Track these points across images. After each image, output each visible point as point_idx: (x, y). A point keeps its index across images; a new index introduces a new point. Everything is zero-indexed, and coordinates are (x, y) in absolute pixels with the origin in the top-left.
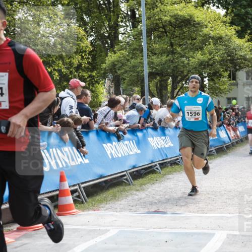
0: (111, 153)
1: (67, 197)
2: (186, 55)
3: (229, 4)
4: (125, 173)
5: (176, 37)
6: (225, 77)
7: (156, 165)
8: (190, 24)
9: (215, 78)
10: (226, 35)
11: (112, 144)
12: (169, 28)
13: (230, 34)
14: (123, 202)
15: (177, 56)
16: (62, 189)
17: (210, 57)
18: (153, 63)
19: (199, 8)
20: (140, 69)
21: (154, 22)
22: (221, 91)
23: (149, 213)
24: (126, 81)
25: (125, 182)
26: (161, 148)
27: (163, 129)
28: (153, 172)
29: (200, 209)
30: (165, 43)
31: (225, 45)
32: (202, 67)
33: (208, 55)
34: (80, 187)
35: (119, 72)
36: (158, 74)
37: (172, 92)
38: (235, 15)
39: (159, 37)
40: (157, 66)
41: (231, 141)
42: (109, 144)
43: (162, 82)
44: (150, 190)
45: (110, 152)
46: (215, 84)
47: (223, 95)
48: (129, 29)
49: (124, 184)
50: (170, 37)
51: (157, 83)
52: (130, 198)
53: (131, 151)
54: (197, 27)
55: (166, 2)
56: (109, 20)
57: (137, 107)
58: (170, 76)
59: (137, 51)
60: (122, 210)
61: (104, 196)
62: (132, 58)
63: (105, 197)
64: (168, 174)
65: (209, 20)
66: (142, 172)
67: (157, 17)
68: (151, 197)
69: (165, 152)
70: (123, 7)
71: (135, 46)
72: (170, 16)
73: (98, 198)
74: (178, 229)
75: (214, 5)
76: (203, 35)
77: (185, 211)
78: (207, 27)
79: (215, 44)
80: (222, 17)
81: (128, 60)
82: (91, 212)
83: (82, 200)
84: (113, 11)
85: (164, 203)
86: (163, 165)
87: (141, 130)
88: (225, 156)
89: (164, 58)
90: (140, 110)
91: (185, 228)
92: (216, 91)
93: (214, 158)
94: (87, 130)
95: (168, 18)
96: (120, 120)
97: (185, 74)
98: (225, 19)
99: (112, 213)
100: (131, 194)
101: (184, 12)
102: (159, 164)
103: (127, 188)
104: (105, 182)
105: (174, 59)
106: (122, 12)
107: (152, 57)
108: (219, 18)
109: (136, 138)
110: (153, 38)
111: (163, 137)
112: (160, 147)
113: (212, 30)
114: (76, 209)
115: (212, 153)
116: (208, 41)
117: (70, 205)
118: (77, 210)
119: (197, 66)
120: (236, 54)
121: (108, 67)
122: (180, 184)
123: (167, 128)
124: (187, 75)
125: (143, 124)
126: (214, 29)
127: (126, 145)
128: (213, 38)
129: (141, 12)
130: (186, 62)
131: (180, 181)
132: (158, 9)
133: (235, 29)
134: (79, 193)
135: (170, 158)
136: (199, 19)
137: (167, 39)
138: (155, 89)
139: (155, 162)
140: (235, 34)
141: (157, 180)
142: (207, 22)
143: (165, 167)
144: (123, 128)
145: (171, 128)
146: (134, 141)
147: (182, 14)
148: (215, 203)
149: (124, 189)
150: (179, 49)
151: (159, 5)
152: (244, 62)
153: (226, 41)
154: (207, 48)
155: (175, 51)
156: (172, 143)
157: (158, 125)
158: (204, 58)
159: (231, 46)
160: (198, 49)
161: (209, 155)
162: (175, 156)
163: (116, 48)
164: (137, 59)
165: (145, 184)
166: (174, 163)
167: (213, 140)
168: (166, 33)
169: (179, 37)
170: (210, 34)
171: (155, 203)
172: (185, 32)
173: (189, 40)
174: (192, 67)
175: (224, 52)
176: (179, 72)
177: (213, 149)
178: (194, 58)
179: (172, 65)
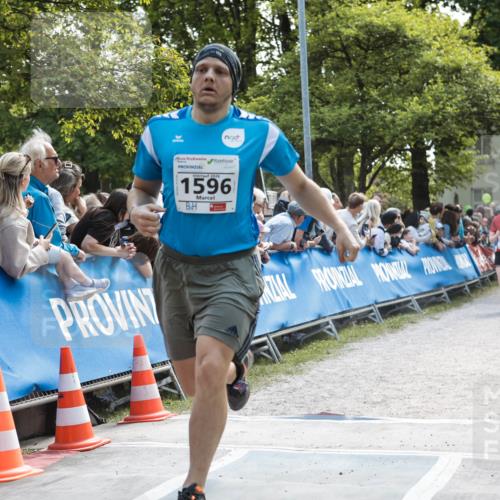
1: (148, 386)
2: (389, 104)
4: (265, 339)
5: (370, 68)
6: (470, 147)
7: (328, 323)
8: (396, 42)
10: (469, 65)
12: (355, 51)
13: (477, 62)
15: (370, 106)
16: (138, 369)
17: (436, 108)
18: (323, 121)
19: (414, 10)
20: (296, 133)
21: (326, 39)
22: (461, 176)
23: (310, 417)
25: (264, 357)
26: (338, 289)
28: (322, 336)
29: (411, 410)
30: (348, 81)
31: (466, 84)
32: (421, 127)
33: (432, 103)
36: (333, 143)
37: (362, 179)
38: (489, 24)
39: (337, 69)
40: (331, 127)
41: (479, 275)
43: (342, 159)
44: (313, 372)
49: (262, 360)
50: (357, 70)
51: (333, 159)
52: (273, 389)
53: (278, 295)
54: (410, 49)
56: (238, 37)
57: (291, 208)
58: (357, 145)
59: (292, 96)
62: (281, 111)
64: (352, 341)
65: (435, 34)
66: (299, 338)
67: (330, 30)
68: (315, 386)
69: (347, 297)
70: (265, 10)
71: (287, 87)
74: (365, 449)
75: (446, 5)
76: (423, 65)
77: (381, 415)
78: (430, 49)
79: (445, 82)
80: (460, 29)
83: (179, 392)
84: (245, 19)
85: (341, 398)
86: (342, 323)
87: (298, 254)
88: (465, 305)
89: (345, 111)
91: (380, 447)
92: (450, 175)
93: (446, 309)
95: (352, 32)
97: (387, 141)
98: (466, 32)
100: (276, 380)
101: (385, 18)
102: (335, 321)
103: (269, 368)
105: (364, 112)
106: (262, 21)
107: (322, 109)
108: (455, 30)
109: (287, 269)
110: (323, 71)
111: (342, 268)
112: (335, 288)
113: (440, 55)
114: (166, 409)
115: (441, 298)
116: (433, 77)
117: (153, 401)
118: (168, 412)
120: (489, 102)
124: (390, 145)
125: (301, 242)
126: (445, 52)
127: (268, 283)
128: (442, 70)
129: (299, 21)
130: (389, 118)
131: (374, 355)
132: (333, 14)
133: (487, 53)
134: (172, 377)
135: (356, 309)
136: (415, 33)
138: (329, 172)
139: (324, 317)
140: (487, 62)
141: (329, 353)
142: (431, 38)
143: (345, 327)
144: (261, 249)
146: (283, 275)
147: (380, 23)
148: (443, 398)
149: (262, 372)
150: (374, 93)
151: (335, 5)
153: (468, 76)
154: (429, 90)
155: (367, 97)
156: (360, 279)
157: (331, 243)
158: (425, 110)
159: (478, 86)
160: (412, 93)
161: (434, 303)
162: (366, 304)
163: (250, 91)
164: (291, 113)
165: (304, 361)
166: (364, 319)
167: (443, 273)
168: (349, 60)
169: (375, 68)
170: (436, 62)
171: (323, 397)
172: (386, 59)
173: (394, 74)
174: (399, 129)
175: (465, 97)
176: (376, 139)
177: (443, 291)
178: (405, 110)
179: (360, 124)
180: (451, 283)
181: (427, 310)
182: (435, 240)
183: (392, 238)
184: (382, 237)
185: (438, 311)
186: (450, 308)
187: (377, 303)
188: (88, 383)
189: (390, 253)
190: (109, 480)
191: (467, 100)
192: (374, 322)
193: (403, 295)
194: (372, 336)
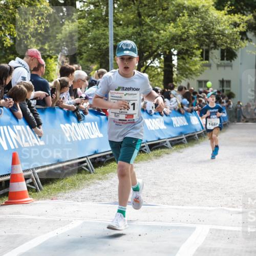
0: (70, 136)
1: (20, 183)
2: (156, 27)
4: (85, 159)
5: (145, 5)
10: (203, 6)
11: (71, 124)
13: (207, 4)
14: (84, 192)
15: (145, 28)
17: (183, 31)
22: (192, 73)
25: (84, 169)
30: (132, 13)
31: (201, 17)
32: (175, 41)
33: (181, 27)
34: (34, 173)
41: (203, 129)
42: (68, 125)
44: (114, 179)
46: (185, 63)
47: (194, 77)
49: (84, 171)
50: (138, 6)
52: (92, 187)
53: (93, 134)
59: (100, 20)
61: (62, 184)
62: (93, 28)
63: (63, 186)
66: (103, 160)
68: (117, 187)
71: (97, 15)
73: (54, 186)
74: (152, 222)
76: (176, 5)
79: (189, 16)
82: (48, 201)
83: (37, 188)
89: (131, 30)
93: (185, 147)
94: (43, 107)
96: (81, 97)
97: (154, 49)
100: (93, 183)
103: (87, 176)
105: (141, 31)
107: (117, 28)
114: (30, 197)
115: (182, 141)
116: (182, 12)
117: (23, 192)
118: (32, 199)
119: (168, 41)
120: (213, 29)
124: (155, 51)
127: (87, 127)
128: (187, 8)
130: (156, 35)
134: (33, 179)
137: (134, 8)
140: (213, 5)
146: (96, 123)
148: (192, 195)
149: (84, 178)
150: (148, 20)
152: (222, 38)
153: (202, 13)
155: (143, 22)
158: (177, 32)
159: (207, 19)
161: (178, 144)
164: (98, 30)
165: (108, 173)
167: (184, 127)
169: (149, 6)
170: (184, 3)
173: (159, 9)
174: (162, 41)
175: (200, 25)
176: (148, 47)
177: (184, 137)
178: (166, 31)
179: (139, 38)
180: (188, 132)
181: (175, 147)
184: (151, 104)
185: (181, 148)
186: (188, 147)
187: (147, 142)
189: (155, 114)
190: (1, 236)
191: (201, 27)
192: (145, 153)
193: (161, 138)
194: (146, 160)
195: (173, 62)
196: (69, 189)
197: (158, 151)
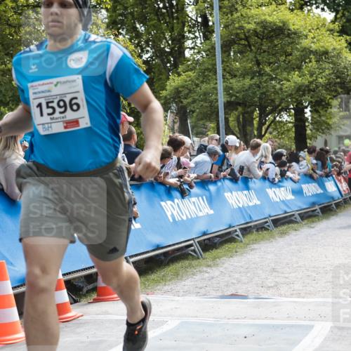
0: (172, 215)
2: (278, 77)
3: (339, 5)
4: (192, 242)
5: (264, 52)
6: (335, 107)
7: (236, 231)
8: (283, 33)
9: (319, 109)
10: (334, 49)
11: (173, 201)
12: (254, 40)
13: (339, 47)
14: (188, 283)
15: (265, 78)
17: (311, 80)
18: (232, 88)
19: (295, 11)
20: (214, 97)
21: (234, 32)
23: (223, 297)
24: (195, 114)
25: (191, 255)
26: (243, 207)
27: (246, 180)
28: (232, 240)
29: (295, 292)
30: (249, 61)
31: (332, 63)
32: (301, 93)
33: (308, 76)
35: (185, 102)
36: (239, 104)
37: (259, 129)
38: (348, 21)
39: (241, 52)
40: (237, 93)
41: (342, 196)
42: (169, 202)
43: (246, 115)
44: (226, 265)
45: (171, 213)
46: (320, 116)
48: (198, 41)
49: (190, 257)
50: (256, 53)
51: (239, 116)
52: (198, 277)
53: (201, 211)
54: (293, 38)
55: (249, 3)
56: (172, 30)
57: (209, 149)
58: (256, 106)
59: (210, 72)
60: (187, 293)
61: (163, 274)
62: (202, 82)
63: (164, 276)
64: (253, 244)
65: (310, 28)
66: (216, 241)
67: (237, 25)
68: (227, 275)
69: (249, 212)
70: (191, 11)
71: (206, 65)
72: (255, 23)
73: (153, 276)
74: (263, 319)
75: (317, 7)
76: (302, 49)
77: (274, 295)
78: (307, 38)
79: (317, 61)
80: (327, 24)
81: (197, 85)
84: (177, 18)
85: (245, 283)
86: (246, 231)
87: (215, 182)
88: (334, 217)
89: (247, 82)
90: (212, 154)
91: (273, 319)
92: (322, 126)
93: (319, 220)
95: (252, 26)
96: (185, 168)
97: (277, 103)
98: (332, 26)
99: (171, 297)
100: (200, 271)
101: (275, 17)
102: (240, 229)
103: (195, 262)
104: (165, 254)
105: (260, 83)
106: (189, 19)
107: (231, 81)
108: (324, 25)
109: (207, 193)
110: (232, 54)
111: (246, 192)
112: (241, 206)
113: (313, 42)
115: (316, 213)
116: (309, 58)
119: (293, 93)
120: (348, 75)
121: (170, 95)
122: (269, 257)
123: (251, 178)
124: (279, 105)
125: (217, 174)
126: (317, 40)
127: (194, 203)
128: (315, 53)
129: (215, 19)
130: (278, 86)
131: (268, 253)
132: (239, 14)
133: (346, 41)
135: (256, 221)
136: (296, 27)
137: (251, 56)
138: (236, 124)
139: (234, 227)
140: (346, 47)
141: (236, 252)
142: (307, 31)
143: (248, 234)
144: (189, 179)
145: (256, 179)
146: (204, 197)
147: (272, 20)
148: (317, 283)
149: (190, 265)
150: (268, 69)
151: (240, 8)
153: (333, 57)
154: (306, 67)
155: (262, 72)
156: (258, 200)
157: (238, 175)
158: (303, 81)
159: (340, 64)
160: (294, 69)
161: (310, 217)
162: (262, 217)
163: (181, 68)
164: (209, 83)
165: (219, 258)
166: (261, 228)
167: (317, 195)
168: (250, 47)
169: (268, 52)
170: (311, 47)
171: (232, 283)
172: (276, 46)
173: (281, 56)
174: (286, 94)
175: (331, 71)
176: (269, 101)
177: (317, 207)
178: (289, 81)
179: (258, 91)
180: (322, 202)
181: (306, 221)
182: (311, 172)
183: (281, 171)
184: (274, 170)
185: (313, 222)
186: (322, 220)
187: (270, 216)
188: (67, 274)
189: (279, 181)
190: (82, 342)
191: (333, 73)
192: (268, 230)
193: (288, 211)
194: (267, 240)
195: (306, 115)
196: (170, 280)
197: (284, 227)
